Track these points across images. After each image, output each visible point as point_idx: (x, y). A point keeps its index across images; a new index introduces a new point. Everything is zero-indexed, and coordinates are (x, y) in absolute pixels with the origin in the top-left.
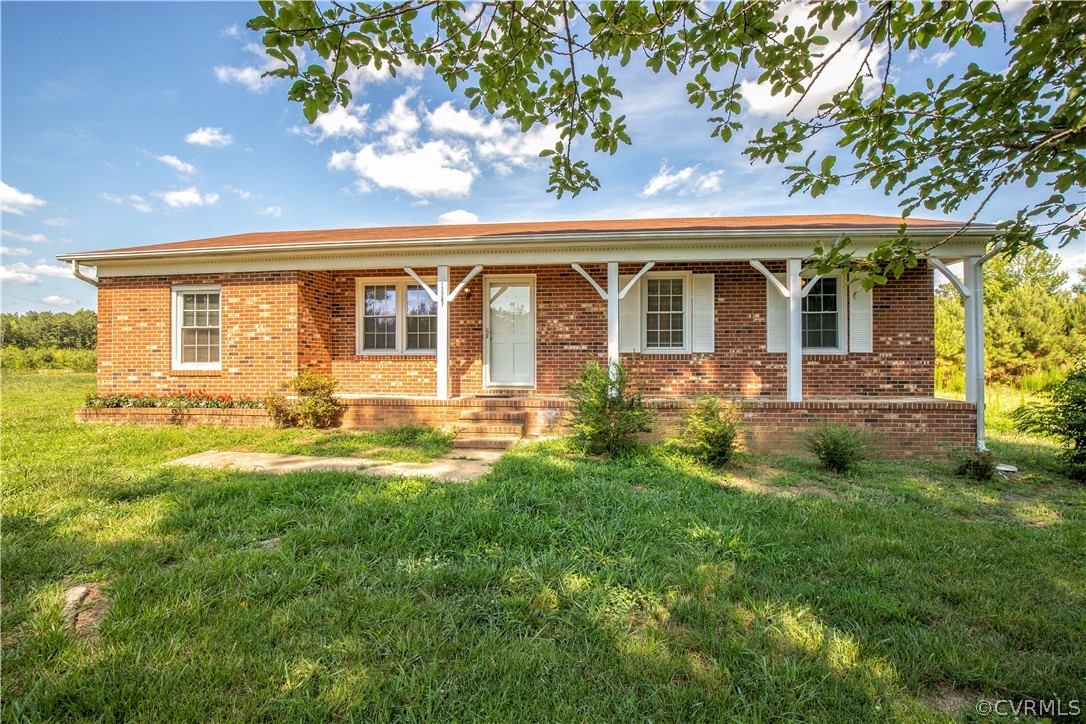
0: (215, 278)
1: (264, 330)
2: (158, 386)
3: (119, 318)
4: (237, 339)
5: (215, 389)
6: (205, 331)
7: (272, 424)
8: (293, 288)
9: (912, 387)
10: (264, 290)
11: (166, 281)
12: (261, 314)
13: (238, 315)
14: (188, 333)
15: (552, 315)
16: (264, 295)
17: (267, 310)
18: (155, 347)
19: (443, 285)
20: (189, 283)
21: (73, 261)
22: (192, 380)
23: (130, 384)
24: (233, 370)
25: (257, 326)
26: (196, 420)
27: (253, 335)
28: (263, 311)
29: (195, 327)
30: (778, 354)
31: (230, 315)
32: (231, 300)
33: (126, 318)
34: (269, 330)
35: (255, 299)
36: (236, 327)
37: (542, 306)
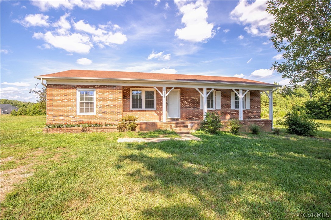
0: (93, 87)
1: (111, 103)
2: (72, 120)
3: (56, 98)
4: (101, 105)
5: (93, 121)
6: (88, 103)
7: (118, 131)
8: (121, 91)
10: (110, 91)
11: (75, 87)
12: (110, 98)
13: (102, 98)
14: (81, 103)
15: (184, 100)
16: (111, 92)
17: (112, 97)
18: (71, 108)
19: (164, 92)
20: (84, 88)
21: (41, 79)
22: (85, 118)
23: (60, 120)
24: (100, 115)
25: (108, 102)
26: (91, 131)
27: (107, 104)
28: (110, 97)
29: (84, 101)
30: (233, 110)
31: (99, 98)
32: (99, 94)
33: (59, 98)
34: (113, 103)
35: (108, 94)
36: (101, 102)
37: (182, 98)
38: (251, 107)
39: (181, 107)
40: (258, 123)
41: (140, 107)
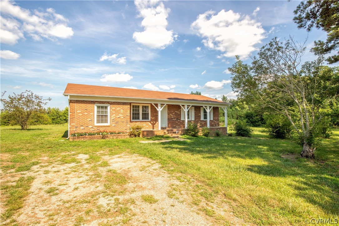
0: (108, 103)
1: (121, 116)
2: (91, 130)
3: (78, 111)
4: (114, 118)
5: (109, 130)
6: (103, 116)
7: (129, 137)
8: (128, 106)
9: (217, 125)
10: (121, 106)
11: (94, 102)
12: (121, 112)
13: (115, 112)
14: (98, 116)
15: (170, 113)
16: (121, 107)
18: (90, 120)
19: (160, 107)
20: (101, 103)
21: (69, 96)
22: (101, 128)
23: (81, 130)
24: (113, 125)
25: (120, 115)
26: (109, 137)
27: (119, 117)
28: (121, 111)
29: (100, 114)
30: (202, 120)
31: (113, 112)
32: (113, 108)
33: (80, 111)
34: (123, 116)
35: (119, 108)
36: (114, 115)
38: (213, 119)
39: (168, 119)
40: (219, 129)
41: (138, 118)
